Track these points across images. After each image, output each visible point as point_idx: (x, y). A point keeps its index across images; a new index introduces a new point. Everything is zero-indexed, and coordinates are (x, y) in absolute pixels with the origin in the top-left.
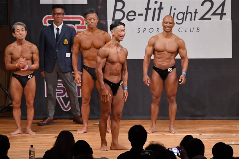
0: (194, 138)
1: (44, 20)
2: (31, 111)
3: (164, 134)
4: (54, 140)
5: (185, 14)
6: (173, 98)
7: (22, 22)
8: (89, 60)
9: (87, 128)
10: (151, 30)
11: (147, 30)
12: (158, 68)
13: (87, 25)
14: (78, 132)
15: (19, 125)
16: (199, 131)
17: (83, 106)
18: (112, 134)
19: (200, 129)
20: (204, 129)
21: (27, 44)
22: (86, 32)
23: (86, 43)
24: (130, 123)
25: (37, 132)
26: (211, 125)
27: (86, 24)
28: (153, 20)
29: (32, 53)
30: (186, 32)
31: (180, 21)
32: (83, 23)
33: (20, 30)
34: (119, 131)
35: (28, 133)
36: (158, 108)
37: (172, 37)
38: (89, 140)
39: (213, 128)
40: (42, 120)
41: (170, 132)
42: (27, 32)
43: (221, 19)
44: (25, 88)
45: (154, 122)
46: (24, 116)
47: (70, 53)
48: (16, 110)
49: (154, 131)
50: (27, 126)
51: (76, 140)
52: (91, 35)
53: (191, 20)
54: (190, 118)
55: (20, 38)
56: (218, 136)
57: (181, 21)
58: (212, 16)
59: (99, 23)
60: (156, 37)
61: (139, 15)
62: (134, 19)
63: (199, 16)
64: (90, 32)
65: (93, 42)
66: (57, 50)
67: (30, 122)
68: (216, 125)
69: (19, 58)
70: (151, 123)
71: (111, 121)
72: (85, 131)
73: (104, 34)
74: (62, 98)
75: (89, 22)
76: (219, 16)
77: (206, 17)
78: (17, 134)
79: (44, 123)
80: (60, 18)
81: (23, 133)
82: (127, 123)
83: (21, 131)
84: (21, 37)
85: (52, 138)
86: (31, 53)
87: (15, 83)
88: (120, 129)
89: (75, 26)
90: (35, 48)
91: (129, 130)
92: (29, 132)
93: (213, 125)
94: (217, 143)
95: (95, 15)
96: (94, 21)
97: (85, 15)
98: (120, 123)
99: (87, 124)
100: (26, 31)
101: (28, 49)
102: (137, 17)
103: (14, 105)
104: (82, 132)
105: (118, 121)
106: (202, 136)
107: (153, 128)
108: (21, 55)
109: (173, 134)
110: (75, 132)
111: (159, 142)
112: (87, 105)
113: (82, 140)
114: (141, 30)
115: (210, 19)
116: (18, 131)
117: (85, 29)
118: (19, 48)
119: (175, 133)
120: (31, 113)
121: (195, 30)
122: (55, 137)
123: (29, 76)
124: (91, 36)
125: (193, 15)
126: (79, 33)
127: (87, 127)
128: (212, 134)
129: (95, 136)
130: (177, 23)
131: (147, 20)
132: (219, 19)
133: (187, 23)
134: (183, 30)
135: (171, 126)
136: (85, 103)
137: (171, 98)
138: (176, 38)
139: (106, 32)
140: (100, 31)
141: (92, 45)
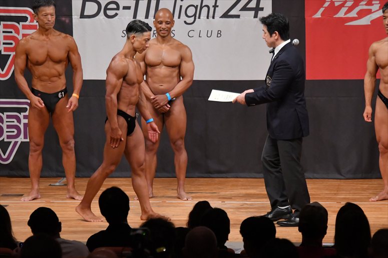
3: (166, 202)
5: (198, 9)
6: (181, 143)
9: (38, 191)
16: (221, 197)
17: (31, 155)
19: (223, 193)
20: (228, 193)
23: (38, 54)
26: (240, 187)
28: (147, 17)
30: (199, 37)
31: (191, 20)
36: (155, 158)
39: (244, 192)
41: (179, 198)
43: (256, 16)
52: (44, 40)
53: (208, 18)
56: (251, 205)
58: (241, 12)
61: (125, 8)
62: (117, 14)
63: (220, 11)
64: (43, 35)
65: (48, 52)
68: (249, 187)
72: (34, 196)
73: (65, 38)
75: (44, 19)
76: (253, 12)
77: (232, 13)
89: (19, 24)
93: (243, 187)
99: (39, 185)
102: (121, 11)
104: (30, 198)
106: (225, 204)
109: (185, 200)
112: (39, 154)
115: (238, 16)
117: (35, 31)
119: (187, 200)
121: (215, 33)
124: (45, 42)
125: (212, 9)
126: (24, 38)
127: (37, 189)
128: (242, 201)
129: (52, 204)
130: (185, 22)
131: (137, 17)
132: (253, 17)
133: (202, 22)
134: (195, 34)
135: (180, 188)
136: (35, 151)
137: (176, 143)
138: (179, 44)
139: (68, 35)
140: (58, 33)
141: (47, 58)
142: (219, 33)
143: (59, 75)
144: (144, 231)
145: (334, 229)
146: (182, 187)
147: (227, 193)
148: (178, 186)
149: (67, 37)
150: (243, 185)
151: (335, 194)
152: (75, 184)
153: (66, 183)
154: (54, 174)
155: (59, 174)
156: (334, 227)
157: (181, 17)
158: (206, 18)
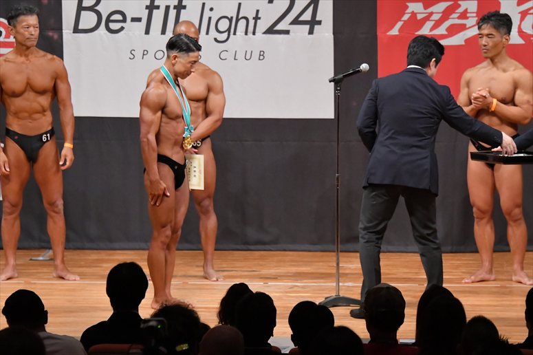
5: (234, 21)
6: (208, 203)
9: (15, 268)
10: (160, 54)
11: (151, 54)
16: (262, 276)
17: (5, 220)
19: (265, 271)
20: (273, 271)
22: (12, 57)
23: (15, 82)
24: (110, 258)
26: (289, 264)
28: (163, 32)
30: (235, 59)
31: (223, 37)
32: (7, 36)
39: (293, 269)
41: (206, 278)
43: (311, 32)
52: (23, 63)
53: (246, 34)
56: (303, 287)
57: (225, 36)
58: (291, 26)
61: (134, 20)
62: (122, 28)
63: (263, 25)
64: (21, 56)
65: (28, 79)
68: (300, 263)
72: (9, 274)
73: (51, 60)
75: (26, 33)
76: (307, 27)
77: (279, 27)
82: (107, 258)
91: (108, 272)
96: (35, 31)
99: (16, 259)
102: (128, 25)
104: (3, 277)
106: (269, 286)
109: (215, 281)
112: (16, 218)
114: (138, 54)
115: (287, 32)
121: (255, 55)
124: (24, 65)
125: (252, 22)
127: (14, 265)
128: (291, 282)
129: (33, 286)
130: (216, 40)
131: (151, 32)
132: (307, 34)
133: (238, 40)
134: (229, 56)
135: (207, 265)
136: (11, 213)
137: (202, 204)
139: (55, 56)
140: (42, 53)
141: (26, 87)
142: (262, 55)
143: (43, 111)
144: (159, 322)
145: (415, 320)
146: (209, 264)
147: (271, 271)
148: (205, 261)
149: (54, 59)
150: (292, 261)
151: (416, 273)
152: (65, 259)
153: (53, 257)
154: (37, 244)
155: (43, 244)
156: (415, 317)
157: (210, 33)
158: (244, 33)
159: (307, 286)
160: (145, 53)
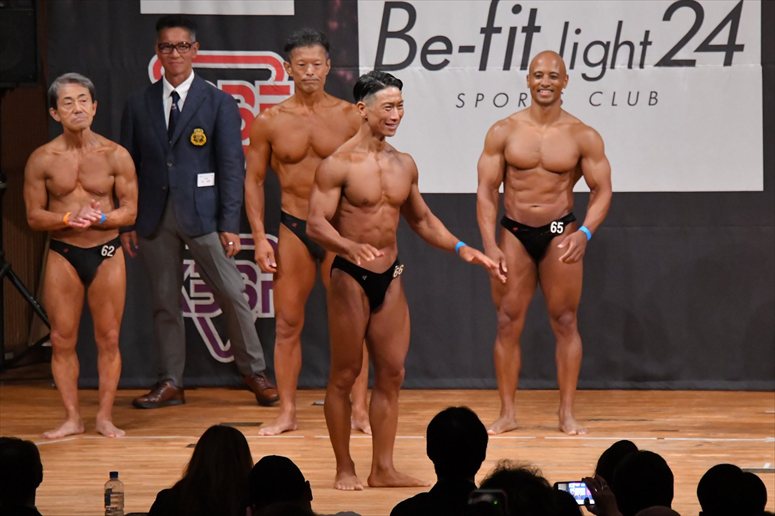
0: (640, 448)
1: (154, 69)
2: (111, 360)
3: (543, 438)
4: (187, 456)
5: (611, 49)
6: (568, 317)
7: (82, 73)
8: (298, 195)
9: (294, 416)
10: (501, 100)
11: (488, 99)
12: (519, 221)
13: (292, 84)
14: (262, 431)
15: (72, 408)
16: (656, 428)
17: (279, 345)
18: (373, 435)
19: (660, 421)
20: (671, 420)
21: (97, 145)
22: (290, 106)
23: (291, 142)
24: (431, 401)
25: (129, 428)
26: (695, 409)
27: (290, 79)
28: (507, 66)
29: (115, 174)
30: (613, 105)
31: (596, 71)
32: (279, 77)
33: (75, 99)
34: (395, 427)
35: (100, 434)
36: (517, 353)
37: (561, 120)
38: (299, 455)
39: (702, 418)
40: (148, 392)
41: (561, 431)
42: (95, 105)
43: (728, 62)
44: (90, 288)
45: (507, 399)
46: (88, 379)
47: (213, 174)
48: (61, 359)
49: (510, 427)
50: (98, 410)
51: (257, 457)
52: (304, 115)
53: (630, 66)
54: (628, 384)
55: (75, 126)
56: (718, 444)
57: (598, 70)
58: (697, 53)
59: (331, 77)
60: (510, 123)
61: (463, 49)
62: (446, 62)
63: (655, 53)
64: (302, 103)
65: (311, 138)
66: (170, 165)
67: (107, 399)
68: (712, 409)
69: (70, 191)
70: (500, 401)
71: (369, 395)
72: (285, 425)
73: (347, 110)
74: (211, 319)
75: (300, 72)
76: (722, 55)
77: (680, 56)
78: (67, 436)
79: (153, 399)
80: (180, 60)
81: (85, 432)
82: (423, 401)
83: (79, 428)
84: (79, 122)
85: (178, 448)
86: (111, 174)
87: (59, 270)
88: (401, 420)
89: (254, 84)
90: (122, 156)
92: (104, 428)
93: (701, 409)
94: (715, 467)
95: (321, 52)
96: (316, 69)
97: (286, 50)
98: (399, 401)
99: (294, 402)
100: (93, 102)
101: (101, 159)
102: (455, 57)
103: (56, 343)
104: (277, 429)
105: (394, 393)
106: (665, 443)
107: (505, 418)
108: (79, 180)
109: (573, 435)
110: (252, 430)
111: (525, 463)
112: (294, 343)
113: (277, 455)
114: (470, 99)
115: (691, 63)
116: (70, 426)
117: (287, 97)
118: (72, 157)
119: (577, 434)
120: (111, 367)
121: (644, 98)
122: (189, 446)
123: (103, 250)
124: (305, 119)
125: (638, 50)
126: (267, 110)
127: (291, 413)
128: (699, 437)
130: (584, 76)
131: (488, 67)
132: (722, 64)
133: (619, 76)
134: (604, 99)
135: (564, 410)
136: (287, 336)
137: (561, 319)
138: (575, 124)
140: (334, 100)
141: (308, 148)
142: (653, 98)
146: (568, 409)
147: (669, 420)
148: (561, 406)
150: (699, 405)
157: (576, 66)
158: (626, 66)
159: (722, 442)
160: (480, 97)
